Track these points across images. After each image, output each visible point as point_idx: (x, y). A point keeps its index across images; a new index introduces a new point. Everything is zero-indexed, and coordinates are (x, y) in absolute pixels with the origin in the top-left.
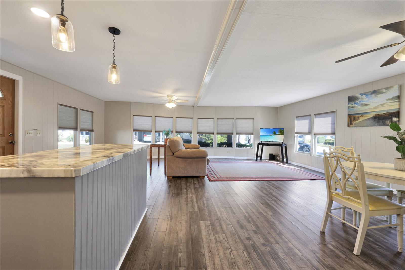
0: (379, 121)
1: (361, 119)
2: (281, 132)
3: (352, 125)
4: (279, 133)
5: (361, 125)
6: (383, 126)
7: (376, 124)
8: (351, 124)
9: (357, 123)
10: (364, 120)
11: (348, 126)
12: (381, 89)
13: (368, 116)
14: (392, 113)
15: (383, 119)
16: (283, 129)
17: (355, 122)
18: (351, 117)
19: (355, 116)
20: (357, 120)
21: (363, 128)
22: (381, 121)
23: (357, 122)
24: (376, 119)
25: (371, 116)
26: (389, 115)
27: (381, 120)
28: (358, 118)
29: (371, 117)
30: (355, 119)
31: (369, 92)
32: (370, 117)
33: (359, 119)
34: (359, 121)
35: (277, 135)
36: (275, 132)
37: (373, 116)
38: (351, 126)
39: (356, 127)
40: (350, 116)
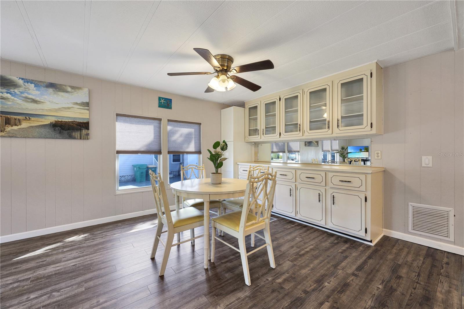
0: (62, 131)
1: (25, 125)
5: (26, 134)
6: (69, 139)
7: (58, 135)
9: (16, 130)
10: (32, 127)
12: (63, 85)
13: (42, 121)
14: (81, 123)
15: (69, 129)
17: (8, 129)
19: (9, 116)
20: (16, 125)
21: (28, 140)
22: (66, 132)
23: (15, 128)
24: (57, 128)
25: (47, 121)
26: (77, 125)
27: (66, 131)
28: (17, 121)
29: (47, 123)
30: (9, 122)
31: (41, 82)
32: (45, 123)
33: (21, 124)
34: (19, 127)
37: (51, 123)
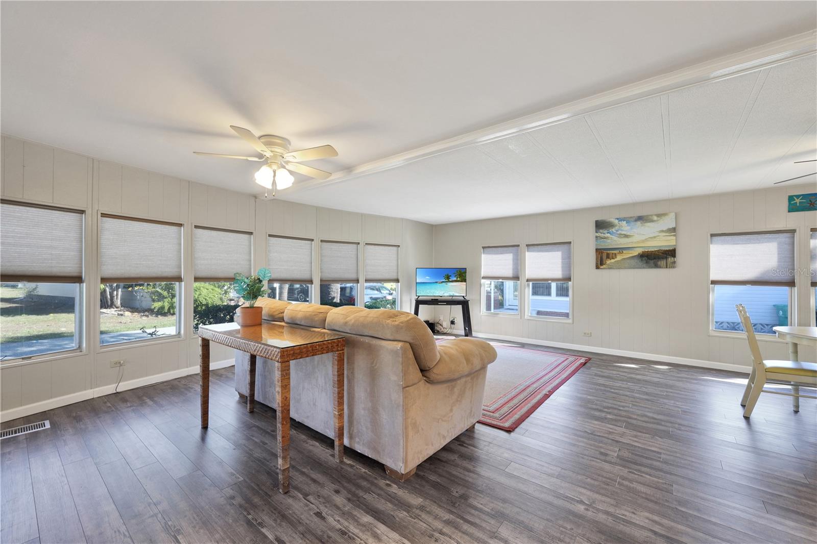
0: (648, 260)
1: (619, 258)
2: (461, 275)
3: (604, 266)
4: (457, 278)
5: (619, 266)
6: (655, 268)
7: (645, 265)
8: (602, 264)
9: (613, 263)
10: (624, 259)
11: (597, 268)
12: (650, 215)
13: (631, 253)
14: (667, 251)
15: (655, 258)
16: (464, 270)
17: (609, 262)
18: (602, 253)
19: (608, 252)
20: (613, 258)
21: (621, 270)
22: (652, 262)
23: (613, 261)
24: (644, 258)
25: (636, 252)
26: (663, 253)
27: (652, 260)
28: (614, 255)
29: (636, 254)
30: (608, 257)
31: (631, 217)
32: (634, 255)
33: (616, 258)
34: (616, 260)
35: (452, 281)
36: (448, 275)
37: (639, 254)
38: (602, 267)
39: (609, 268)
40: (599, 251)
